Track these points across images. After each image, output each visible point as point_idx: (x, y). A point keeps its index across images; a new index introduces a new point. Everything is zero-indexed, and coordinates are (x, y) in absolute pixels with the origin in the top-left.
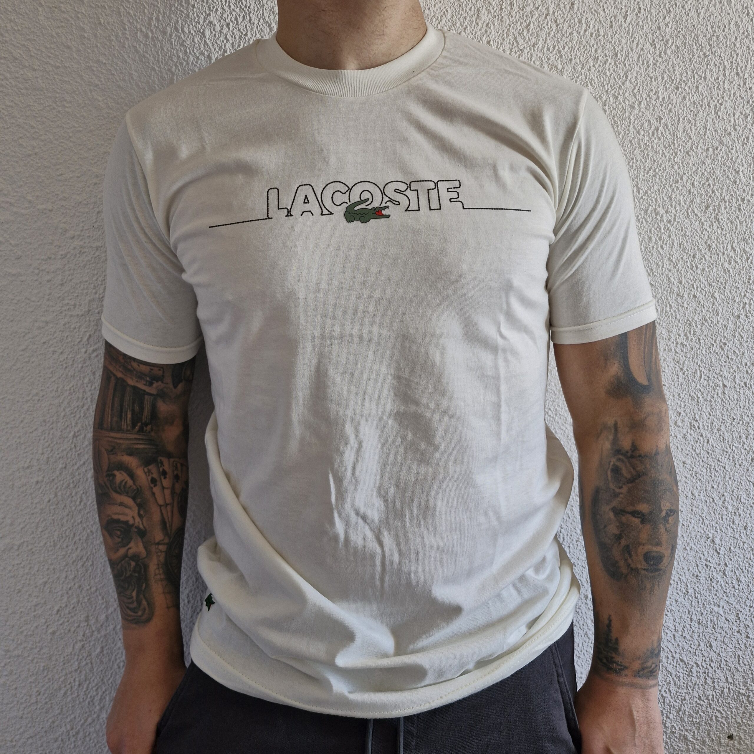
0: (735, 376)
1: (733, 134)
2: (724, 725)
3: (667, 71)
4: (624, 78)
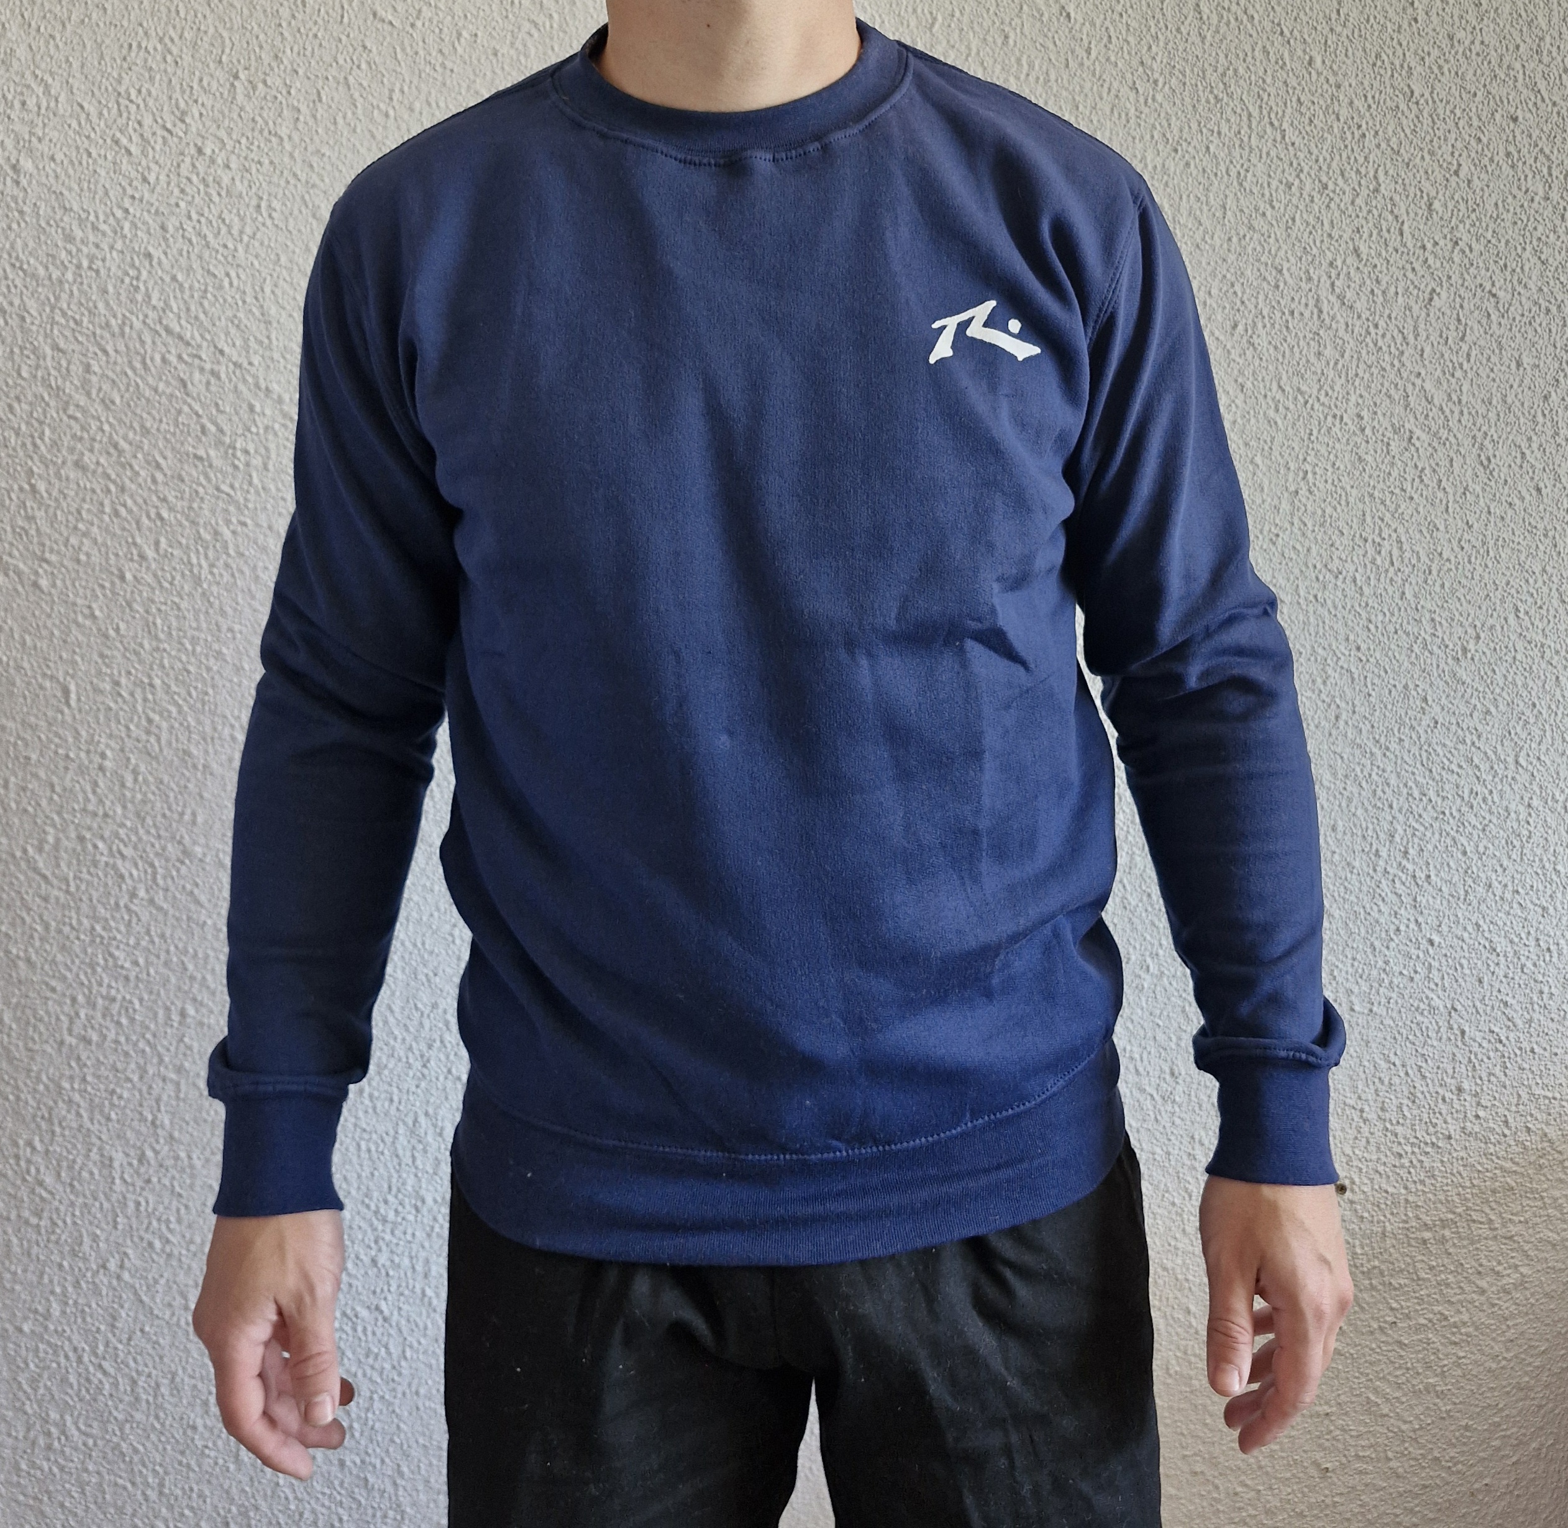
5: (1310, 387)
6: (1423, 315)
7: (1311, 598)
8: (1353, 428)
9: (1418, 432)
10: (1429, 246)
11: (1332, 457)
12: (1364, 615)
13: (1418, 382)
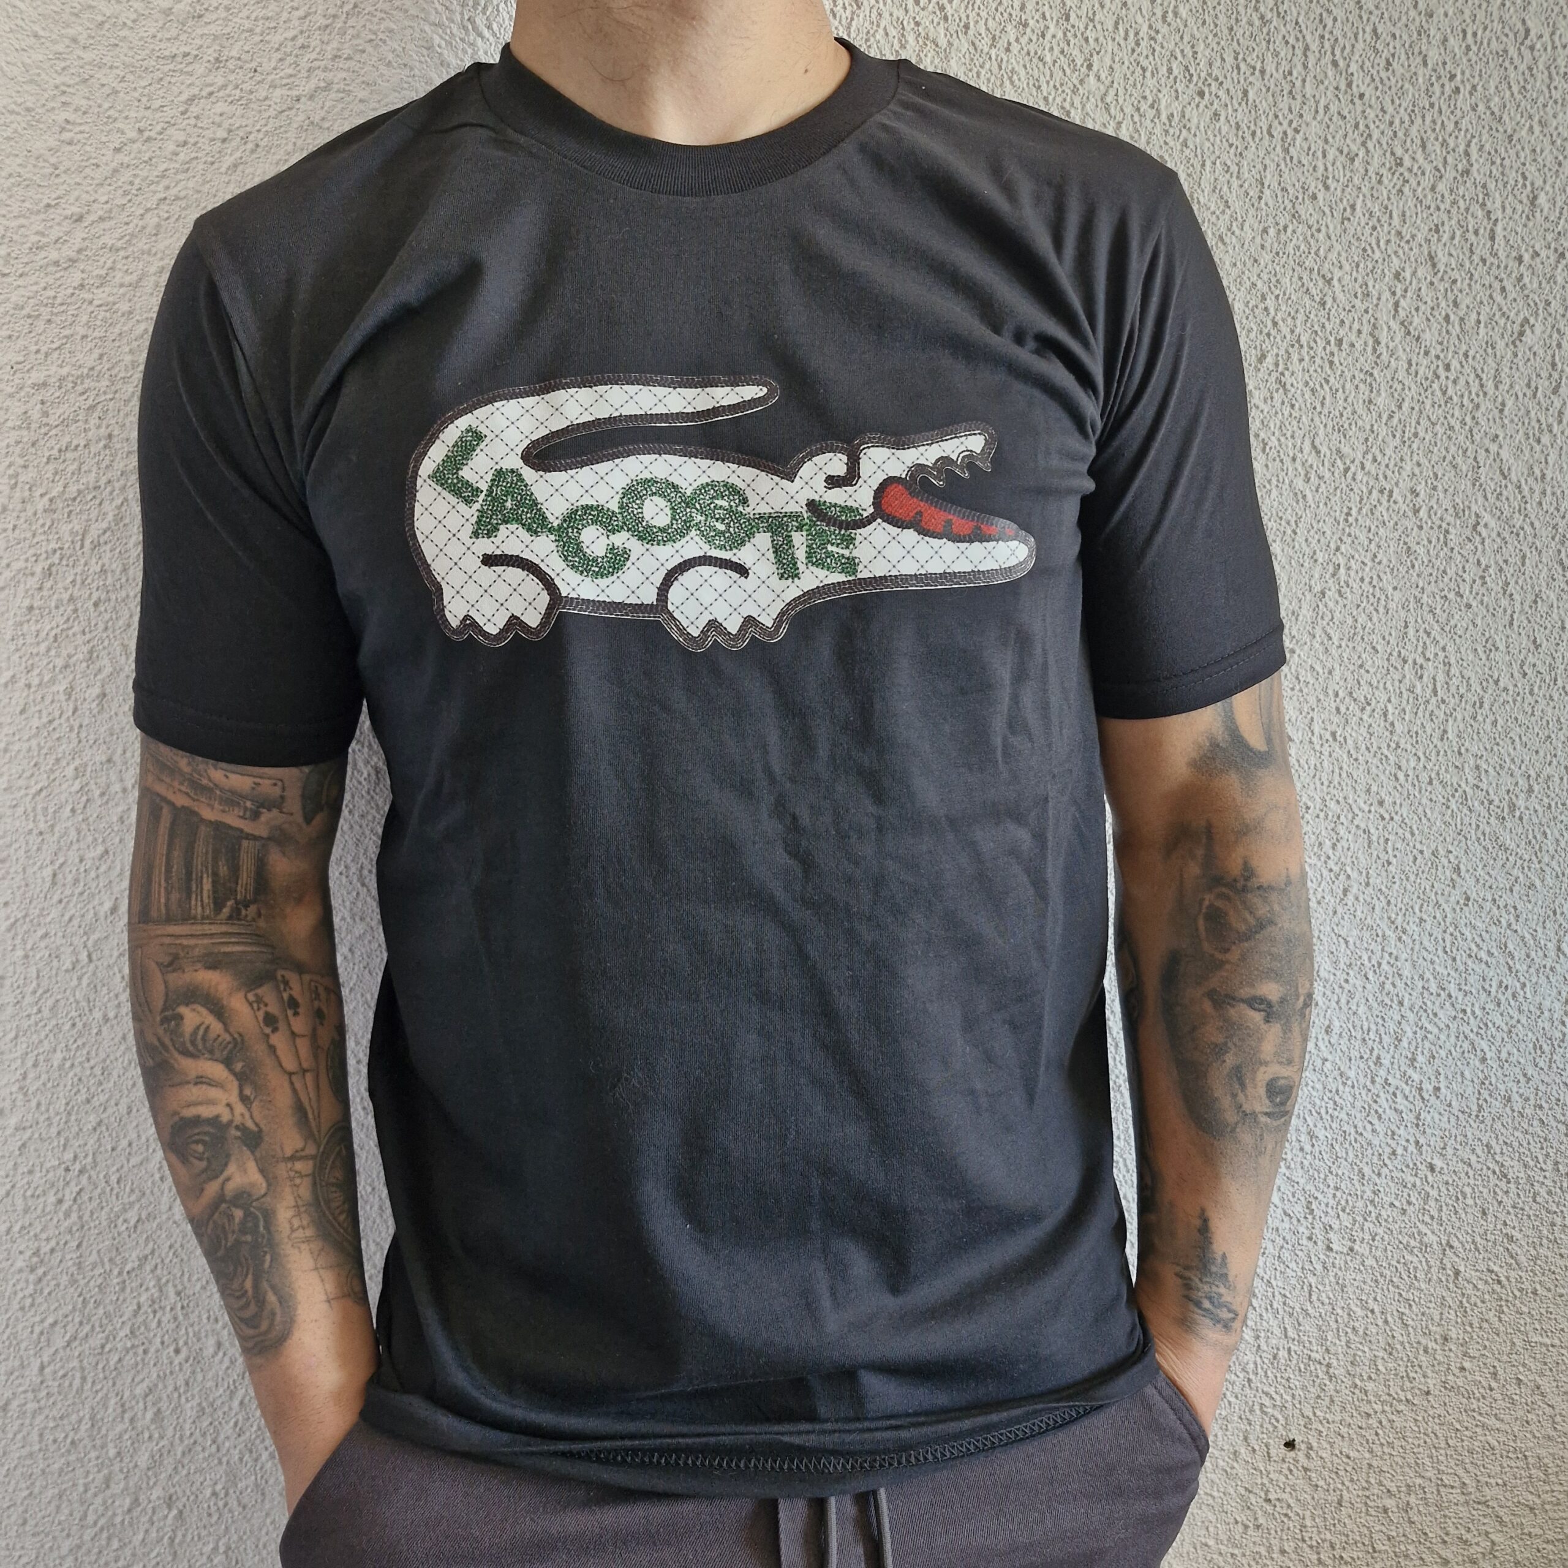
0: (1312, 719)
1: (1320, 196)
2: (1277, 1421)
3: (1179, 55)
4: (1084, 70)
5: (1353, 450)
6: (1510, 354)
7: (1328, 736)
8: (1404, 507)
9: (1487, 517)
10: (1527, 257)
11: (1373, 546)
12: (1392, 758)
13: (1494, 448)
